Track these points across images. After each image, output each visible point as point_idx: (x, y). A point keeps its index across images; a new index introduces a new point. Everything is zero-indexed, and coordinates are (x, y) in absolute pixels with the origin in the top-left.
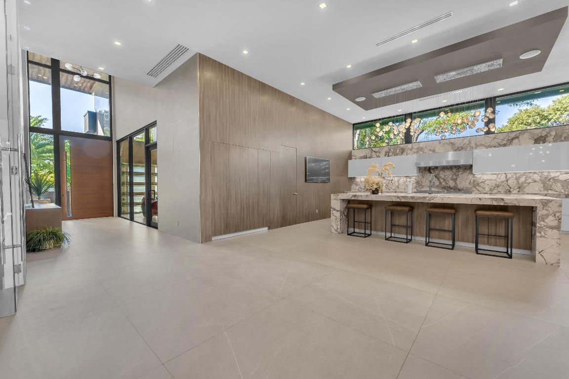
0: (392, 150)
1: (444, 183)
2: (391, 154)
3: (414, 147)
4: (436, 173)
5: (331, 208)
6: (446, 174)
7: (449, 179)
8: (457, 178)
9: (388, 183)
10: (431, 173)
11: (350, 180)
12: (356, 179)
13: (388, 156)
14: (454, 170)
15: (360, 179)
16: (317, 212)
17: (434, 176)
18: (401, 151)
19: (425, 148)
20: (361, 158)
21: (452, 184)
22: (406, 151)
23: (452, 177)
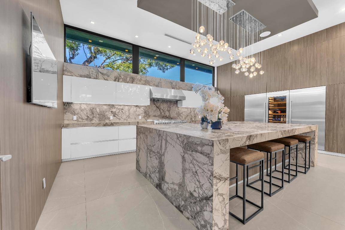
0: (122, 77)
1: (163, 113)
2: (121, 80)
3: (142, 78)
4: (158, 104)
5: (215, 177)
6: (164, 106)
7: (166, 110)
8: (170, 110)
9: (119, 112)
10: (155, 104)
11: (65, 106)
12: (74, 105)
13: (118, 82)
14: (169, 104)
15: (80, 105)
16: (45, 186)
17: (157, 107)
18: (131, 79)
19: (151, 82)
20: (81, 76)
21: (167, 114)
22: (135, 81)
23: (168, 109)
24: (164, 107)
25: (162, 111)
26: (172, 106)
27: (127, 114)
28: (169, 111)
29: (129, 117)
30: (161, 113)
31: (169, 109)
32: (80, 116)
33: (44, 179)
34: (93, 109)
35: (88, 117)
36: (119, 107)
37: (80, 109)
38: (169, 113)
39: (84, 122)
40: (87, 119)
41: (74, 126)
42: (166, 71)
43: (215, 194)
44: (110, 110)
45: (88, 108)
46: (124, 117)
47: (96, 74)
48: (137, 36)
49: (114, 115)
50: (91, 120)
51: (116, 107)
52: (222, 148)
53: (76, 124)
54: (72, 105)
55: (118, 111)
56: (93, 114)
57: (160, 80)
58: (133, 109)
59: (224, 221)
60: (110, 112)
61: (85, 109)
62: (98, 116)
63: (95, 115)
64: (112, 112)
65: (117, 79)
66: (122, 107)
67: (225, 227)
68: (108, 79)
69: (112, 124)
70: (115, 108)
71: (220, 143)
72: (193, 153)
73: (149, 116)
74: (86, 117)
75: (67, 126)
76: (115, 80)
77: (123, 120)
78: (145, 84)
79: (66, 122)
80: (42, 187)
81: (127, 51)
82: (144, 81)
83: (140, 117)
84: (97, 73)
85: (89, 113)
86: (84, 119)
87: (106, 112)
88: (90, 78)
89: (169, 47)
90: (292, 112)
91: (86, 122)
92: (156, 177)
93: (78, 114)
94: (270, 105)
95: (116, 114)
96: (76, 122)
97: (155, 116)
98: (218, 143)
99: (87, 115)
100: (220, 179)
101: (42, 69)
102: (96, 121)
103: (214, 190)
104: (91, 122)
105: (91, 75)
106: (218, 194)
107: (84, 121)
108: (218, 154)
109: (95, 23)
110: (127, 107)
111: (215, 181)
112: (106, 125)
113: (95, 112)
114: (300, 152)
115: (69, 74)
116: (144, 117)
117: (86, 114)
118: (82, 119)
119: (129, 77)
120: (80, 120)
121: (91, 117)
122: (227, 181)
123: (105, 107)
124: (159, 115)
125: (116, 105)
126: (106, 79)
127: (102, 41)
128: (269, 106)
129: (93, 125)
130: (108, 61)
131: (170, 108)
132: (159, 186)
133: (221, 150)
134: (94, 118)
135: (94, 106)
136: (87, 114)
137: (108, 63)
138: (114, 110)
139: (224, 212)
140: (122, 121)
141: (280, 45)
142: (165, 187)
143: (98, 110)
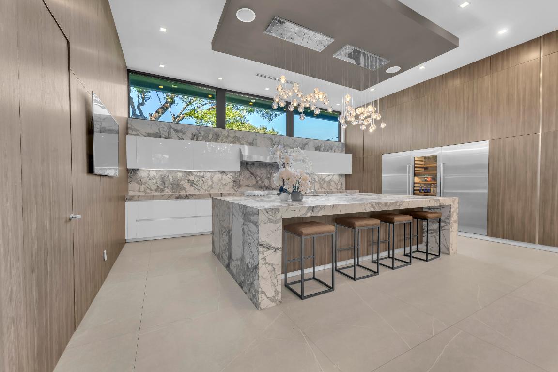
0: (203, 133)
1: (260, 182)
2: (201, 138)
3: (230, 135)
4: (253, 170)
5: (261, 245)
6: (261, 172)
7: (265, 177)
8: (271, 177)
9: (198, 181)
10: (248, 170)
11: (129, 174)
12: (141, 171)
13: (197, 140)
14: (269, 169)
15: (148, 172)
16: (106, 259)
17: (251, 173)
18: (215, 136)
19: (242, 139)
20: (149, 135)
21: (266, 183)
22: (221, 138)
23: (267, 175)
24: (261, 174)
25: (258, 179)
26: (274, 171)
27: (210, 183)
28: (269, 178)
29: (211, 187)
30: (257, 182)
31: (269, 176)
32: (148, 186)
33: (105, 252)
34: (164, 176)
35: (158, 187)
36: (198, 174)
37: (148, 177)
38: (270, 181)
39: (153, 194)
40: (156, 190)
41: (140, 198)
42: (274, 119)
43: (261, 262)
44: (187, 178)
45: (158, 176)
46: (206, 187)
47: (168, 131)
48: (220, 79)
49: (192, 184)
50: (162, 191)
51: (195, 173)
52: (270, 217)
53: (142, 196)
54: (138, 173)
55: (197, 179)
56: (164, 183)
57: (255, 136)
58: (217, 177)
59: (275, 291)
60: (187, 181)
61: (154, 177)
62: (170, 185)
63: (166, 185)
64: (188, 180)
65: (196, 137)
66: (202, 174)
67: (276, 298)
68: (183, 137)
69: (187, 197)
70: (193, 175)
71: (267, 212)
72: (249, 223)
73: (240, 186)
74: (156, 187)
75: (131, 198)
76: (192, 139)
77: (204, 191)
78: (234, 143)
79: (131, 193)
80: (103, 259)
81: (211, 96)
82: (232, 138)
83: (227, 187)
84: (170, 130)
85: (160, 182)
86: (152, 190)
87: (181, 180)
88: (160, 137)
89: (267, 89)
90: (444, 179)
91: (156, 194)
92: (225, 256)
93: (145, 183)
94: (416, 169)
95: (193, 183)
96: (143, 194)
97: (248, 186)
98: (265, 212)
99: (156, 185)
100: (268, 247)
101: (103, 128)
102: (168, 192)
103: (260, 258)
104: (162, 194)
105: (162, 132)
106: (266, 263)
107: (153, 192)
108: (265, 223)
109: (165, 67)
110: (209, 175)
111: (261, 249)
112: (179, 197)
113: (167, 181)
114: (434, 234)
115: (134, 133)
116: (233, 187)
117: (155, 183)
118: (151, 190)
119: (212, 133)
120: (148, 191)
121: (162, 187)
122: (277, 251)
123: (180, 174)
124: (254, 185)
125: (195, 171)
126: (181, 137)
127: (176, 87)
128: (414, 171)
129: (163, 197)
130: (189, 108)
131: (271, 174)
132: (228, 266)
133: (269, 219)
134: (166, 189)
135: (165, 173)
136: (157, 183)
137: (188, 111)
138: (191, 178)
139: (275, 282)
140: (202, 192)
141: (429, 81)
142: (232, 265)
143: (170, 178)
